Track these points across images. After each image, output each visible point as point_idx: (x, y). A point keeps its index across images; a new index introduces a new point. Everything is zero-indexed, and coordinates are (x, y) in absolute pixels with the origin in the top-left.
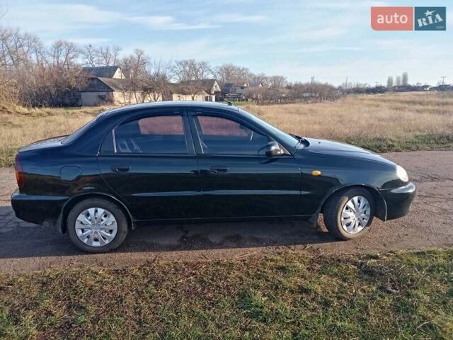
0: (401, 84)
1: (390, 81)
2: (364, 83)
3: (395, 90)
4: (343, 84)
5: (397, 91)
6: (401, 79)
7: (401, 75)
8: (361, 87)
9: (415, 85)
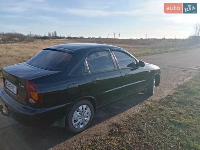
0: (54, 35)
1: (49, 34)
2: (38, 35)
3: (52, 38)
4: (29, 34)
5: (53, 39)
6: (54, 34)
7: (54, 32)
8: (37, 36)
9: (60, 36)
